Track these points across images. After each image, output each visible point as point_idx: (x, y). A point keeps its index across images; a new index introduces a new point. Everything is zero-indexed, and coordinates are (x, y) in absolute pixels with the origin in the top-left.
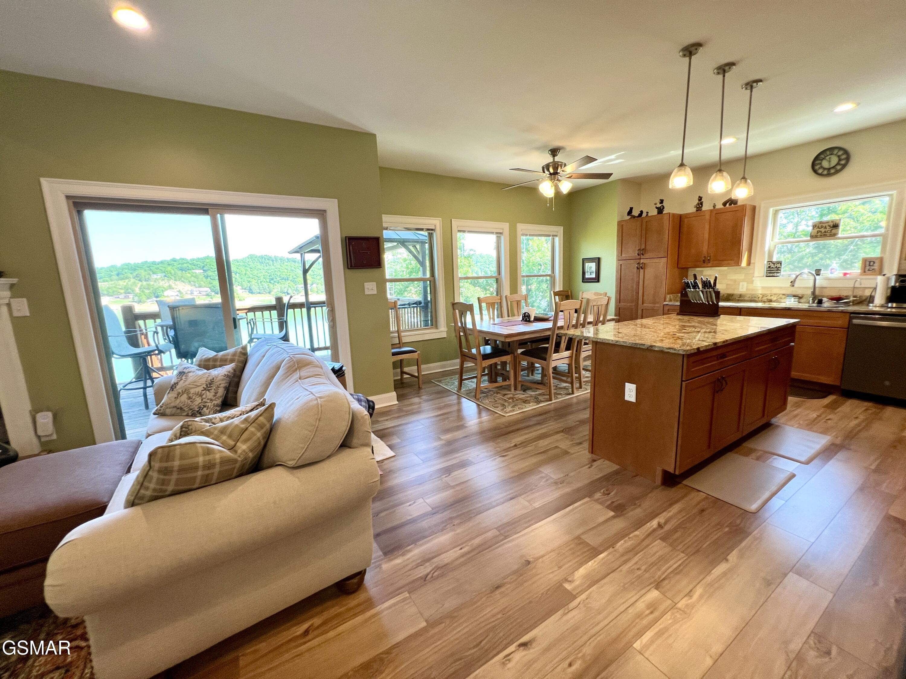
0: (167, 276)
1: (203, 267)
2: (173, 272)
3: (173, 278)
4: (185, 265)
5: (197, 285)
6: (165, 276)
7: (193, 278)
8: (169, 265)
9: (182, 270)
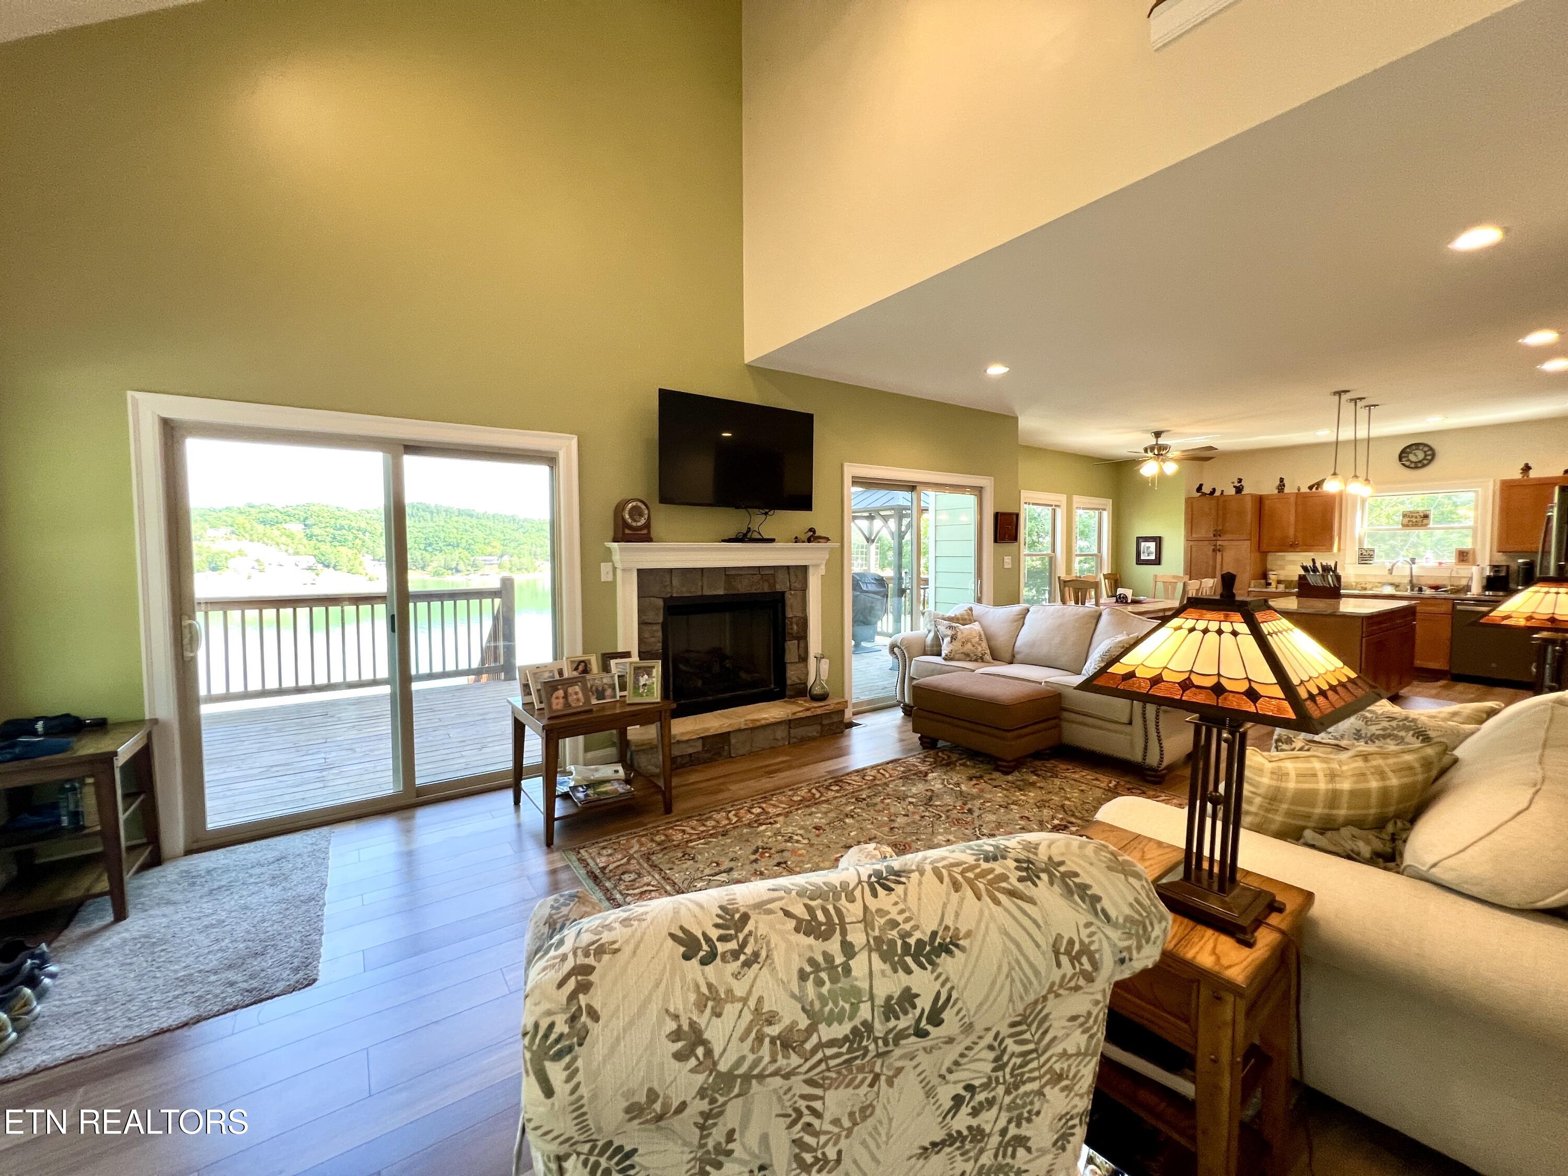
0: (236, 532)
1: (306, 518)
2: (248, 526)
3: (247, 535)
4: (271, 515)
5: (291, 551)
6: (233, 532)
7: (284, 538)
8: (241, 513)
9: (264, 523)
